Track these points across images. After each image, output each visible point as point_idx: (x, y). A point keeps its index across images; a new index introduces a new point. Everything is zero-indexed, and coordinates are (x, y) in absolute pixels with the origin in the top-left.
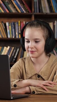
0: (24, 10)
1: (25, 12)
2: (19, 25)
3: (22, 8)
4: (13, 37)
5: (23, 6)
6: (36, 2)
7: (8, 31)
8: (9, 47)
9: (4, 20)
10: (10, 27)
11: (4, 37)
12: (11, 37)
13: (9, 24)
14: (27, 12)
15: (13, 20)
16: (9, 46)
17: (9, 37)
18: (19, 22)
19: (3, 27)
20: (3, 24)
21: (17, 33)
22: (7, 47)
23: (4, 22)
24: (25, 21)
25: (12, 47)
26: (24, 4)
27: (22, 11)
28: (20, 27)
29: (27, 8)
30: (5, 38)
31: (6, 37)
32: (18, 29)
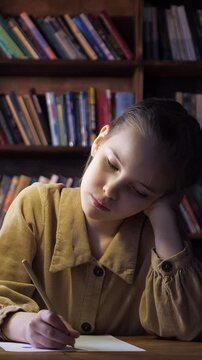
0: (107, 52)
1: (111, 58)
2: (92, 101)
3: (103, 46)
4: (71, 144)
5: (104, 37)
6: (151, 24)
7: (52, 122)
8: (55, 178)
9: (40, 85)
10: (60, 108)
11: (38, 143)
12: (64, 144)
13: (55, 96)
14: (119, 59)
15: (69, 86)
16: (57, 174)
17: (55, 142)
18: (92, 91)
19: (35, 108)
20: (35, 97)
21: (83, 131)
22: (49, 177)
23: (39, 92)
24: (111, 89)
25: (68, 177)
26: (107, 32)
27: (101, 55)
28: (93, 107)
29: (120, 43)
30: (42, 147)
31: (45, 143)
32: (88, 115)
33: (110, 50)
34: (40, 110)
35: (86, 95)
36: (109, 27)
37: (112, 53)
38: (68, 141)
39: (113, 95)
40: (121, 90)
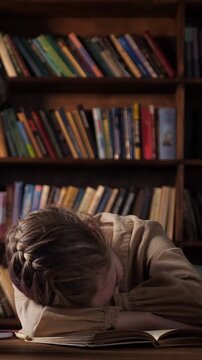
0: (150, 69)
1: (154, 75)
2: (136, 117)
3: (146, 64)
4: (117, 157)
5: (148, 56)
6: (192, 44)
7: (99, 136)
8: (101, 189)
9: (88, 101)
10: (106, 123)
11: (85, 156)
12: (110, 156)
13: (102, 112)
14: (162, 76)
15: (114, 102)
16: (103, 185)
17: (102, 155)
18: (136, 107)
19: (83, 124)
20: (83, 113)
21: (128, 144)
22: (95, 188)
23: (86, 108)
24: (154, 104)
25: (113, 188)
26: (150, 51)
27: (144, 72)
28: (137, 122)
29: (162, 62)
30: (89, 160)
31: (92, 156)
32: (132, 130)
33: (153, 68)
34: (87, 125)
35: (130, 111)
36: (153, 46)
37: (155, 71)
38: (114, 154)
39: (156, 110)
40: (164, 105)
